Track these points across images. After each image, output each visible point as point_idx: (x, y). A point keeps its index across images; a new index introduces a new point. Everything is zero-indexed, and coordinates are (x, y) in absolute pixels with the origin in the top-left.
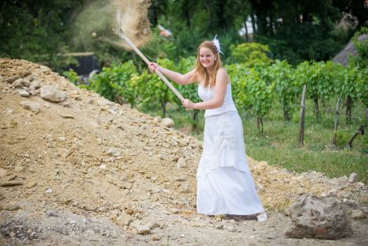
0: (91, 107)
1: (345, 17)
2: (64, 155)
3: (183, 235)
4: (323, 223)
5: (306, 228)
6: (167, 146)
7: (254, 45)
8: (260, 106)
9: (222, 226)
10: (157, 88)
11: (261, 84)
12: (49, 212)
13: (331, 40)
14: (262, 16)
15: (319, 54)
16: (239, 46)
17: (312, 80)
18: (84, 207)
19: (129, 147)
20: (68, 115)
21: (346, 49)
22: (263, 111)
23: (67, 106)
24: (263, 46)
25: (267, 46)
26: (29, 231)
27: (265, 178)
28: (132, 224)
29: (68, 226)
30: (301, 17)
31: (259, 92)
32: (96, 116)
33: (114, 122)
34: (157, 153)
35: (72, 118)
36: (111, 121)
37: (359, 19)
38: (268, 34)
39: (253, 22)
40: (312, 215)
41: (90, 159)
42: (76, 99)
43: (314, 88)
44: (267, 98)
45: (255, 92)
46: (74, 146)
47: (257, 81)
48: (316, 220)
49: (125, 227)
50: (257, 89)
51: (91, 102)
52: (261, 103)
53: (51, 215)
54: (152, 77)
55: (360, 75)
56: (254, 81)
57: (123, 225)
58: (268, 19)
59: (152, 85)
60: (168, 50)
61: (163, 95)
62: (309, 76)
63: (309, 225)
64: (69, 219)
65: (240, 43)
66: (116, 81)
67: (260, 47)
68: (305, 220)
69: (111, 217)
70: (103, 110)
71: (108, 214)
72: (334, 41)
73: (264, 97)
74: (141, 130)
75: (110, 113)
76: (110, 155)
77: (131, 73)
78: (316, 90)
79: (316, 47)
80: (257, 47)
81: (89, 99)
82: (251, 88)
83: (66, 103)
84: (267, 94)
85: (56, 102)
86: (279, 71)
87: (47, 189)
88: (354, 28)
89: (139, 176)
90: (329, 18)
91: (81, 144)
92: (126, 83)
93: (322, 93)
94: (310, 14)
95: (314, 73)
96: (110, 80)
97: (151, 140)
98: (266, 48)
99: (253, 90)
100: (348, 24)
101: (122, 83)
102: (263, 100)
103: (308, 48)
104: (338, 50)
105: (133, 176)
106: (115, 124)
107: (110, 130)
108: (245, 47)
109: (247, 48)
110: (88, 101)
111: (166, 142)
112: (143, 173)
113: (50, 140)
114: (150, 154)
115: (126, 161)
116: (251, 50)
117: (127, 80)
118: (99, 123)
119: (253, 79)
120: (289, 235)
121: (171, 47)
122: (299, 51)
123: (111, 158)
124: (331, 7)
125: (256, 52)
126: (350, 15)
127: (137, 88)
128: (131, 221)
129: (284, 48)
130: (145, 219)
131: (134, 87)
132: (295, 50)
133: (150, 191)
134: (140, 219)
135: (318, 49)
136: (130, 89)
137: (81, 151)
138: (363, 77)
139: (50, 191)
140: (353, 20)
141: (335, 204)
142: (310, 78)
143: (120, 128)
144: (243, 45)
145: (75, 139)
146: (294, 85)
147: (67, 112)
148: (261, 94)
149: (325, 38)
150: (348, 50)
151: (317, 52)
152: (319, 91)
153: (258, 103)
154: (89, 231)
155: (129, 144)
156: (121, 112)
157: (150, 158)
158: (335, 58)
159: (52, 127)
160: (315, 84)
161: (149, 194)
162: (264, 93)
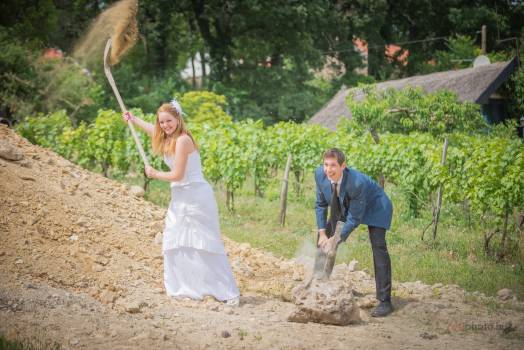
0: (51, 168)
1: (329, 63)
2: (30, 222)
3: (176, 315)
4: (329, 307)
5: (311, 312)
6: (141, 218)
7: (206, 94)
8: (232, 177)
9: (217, 308)
10: (97, 147)
11: (234, 149)
12: (27, 284)
13: (308, 93)
14: (218, 56)
15: (291, 111)
16: (186, 95)
17: (294, 148)
18: (61, 282)
19: (100, 218)
20: (28, 177)
21: (329, 106)
22: (235, 183)
23: (25, 166)
24: (218, 97)
25: (223, 96)
26: (10, 303)
27: (254, 261)
28: (117, 302)
29: (51, 300)
30: (269, 59)
31: (231, 160)
32: (60, 179)
33: (80, 187)
34: (132, 225)
35: (32, 180)
36: (77, 186)
37: (346, 66)
38: (224, 79)
39: (204, 61)
40: (318, 298)
41: (59, 228)
42: (34, 157)
43: (295, 157)
44: (241, 167)
45: (227, 159)
46: (39, 212)
47: (230, 145)
48: (322, 303)
49: (110, 305)
50: (230, 155)
51: (51, 163)
52: (234, 174)
53: (30, 287)
54: (91, 133)
55: (355, 145)
56: (226, 145)
57: (108, 303)
58: (225, 59)
59: (92, 144)
60: (94, 96)
61: (105, 156)
62: (289, 142)
63: (314, 309)
64: (50, 292)
65: (187, 91)
66: (42, 135)
67: (214, 98)
68: (310, 303)
69: (92, 293)
70: (64, 172)
71: (87, 290)
72: (312, 95)
73: (237, 166)
74: (109, 199)
75: (73, 176)
76: (81, 225)
77: (64, 126)
78: (298, 160)
79: (289, 101)
80: (210, 97)
81: (47, 159)
82: (222, 154)
83: (23, 162)
84: (241, 162)
85: (12, 160)
86: (252, 133)
87: (17, 259)
88: (339, 78)
89: (116, 250)
90: (307, 63)
91: (46, 211)
92: (57, 138)
93: (306, 165)
94: (282, 56)
95: (297, 139)
96: (34, 133)
97: (122, 211)
98: (222, 99)
99: (224, 156)
100: (331, 72)
101: (50, 137)
102: (236, 170)
103: (277, 102)
104: (318, 107)
105: (109, 250)
106: (81, 190)
107: (76, 197)
108: (193, 96)
109: (196, 98)
110: (46, 161)
111: (139, 214)
112: (119, 248)
113: (12, 204)
114: (124, 226)
115: (98, 233)
116: (202, 101)
117: (58, 135)
118: (63, 187)
119: (224, 143)
120: (292, 320)
121: (99, 92)
122: (265, 105)
123: (83, 229)
124: (311, 48)
125: (208, 104)
126: (334, 60)
127: (71, 145)
128: (115, 299)
129: (245, 100)
130: (128, 298)
131: (67, 144)
132: (260, 105)
133: (130, 267)
134: (124, 297)
135: (291, 105)
136: (62, 147)
137: (48, 219)
138: (359, 147)
139: (20, 261)
140: (339, 68)
141: (342, 288)
142: (292, 145)
143: (87, 194)
144: (191, 93)
145: (40, 205)
146: (269, 152)
147: (26, 173)
148: (233, 162)
149: (300, 90)
150: (333, 108)
151: (290, 108)
152: (302, 161)
153: (230, 173)
154: (75, 305)
155: (99, 213)
156: (85, 176)
157: (124, 231)
158: (314, 118)
159: (12, 189)
160: (297, 153)
161: (128, 271)
162: (238, 160)
